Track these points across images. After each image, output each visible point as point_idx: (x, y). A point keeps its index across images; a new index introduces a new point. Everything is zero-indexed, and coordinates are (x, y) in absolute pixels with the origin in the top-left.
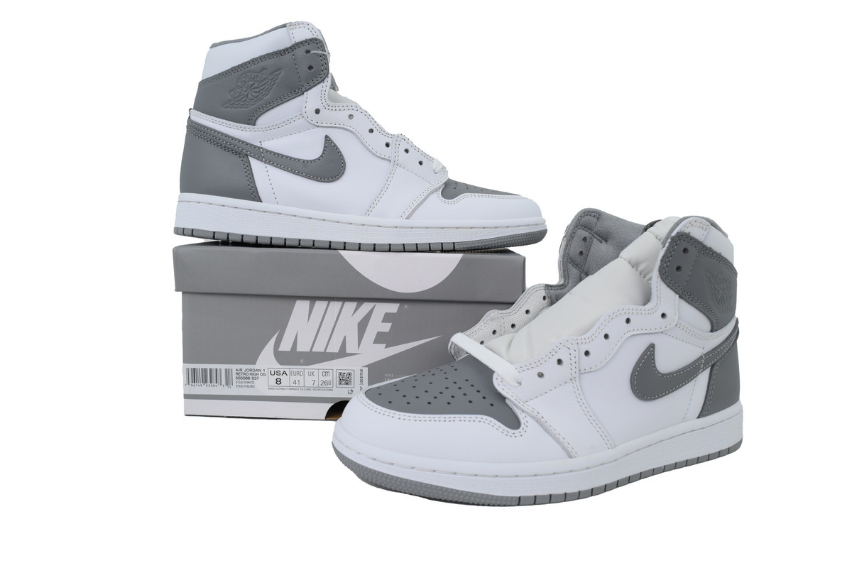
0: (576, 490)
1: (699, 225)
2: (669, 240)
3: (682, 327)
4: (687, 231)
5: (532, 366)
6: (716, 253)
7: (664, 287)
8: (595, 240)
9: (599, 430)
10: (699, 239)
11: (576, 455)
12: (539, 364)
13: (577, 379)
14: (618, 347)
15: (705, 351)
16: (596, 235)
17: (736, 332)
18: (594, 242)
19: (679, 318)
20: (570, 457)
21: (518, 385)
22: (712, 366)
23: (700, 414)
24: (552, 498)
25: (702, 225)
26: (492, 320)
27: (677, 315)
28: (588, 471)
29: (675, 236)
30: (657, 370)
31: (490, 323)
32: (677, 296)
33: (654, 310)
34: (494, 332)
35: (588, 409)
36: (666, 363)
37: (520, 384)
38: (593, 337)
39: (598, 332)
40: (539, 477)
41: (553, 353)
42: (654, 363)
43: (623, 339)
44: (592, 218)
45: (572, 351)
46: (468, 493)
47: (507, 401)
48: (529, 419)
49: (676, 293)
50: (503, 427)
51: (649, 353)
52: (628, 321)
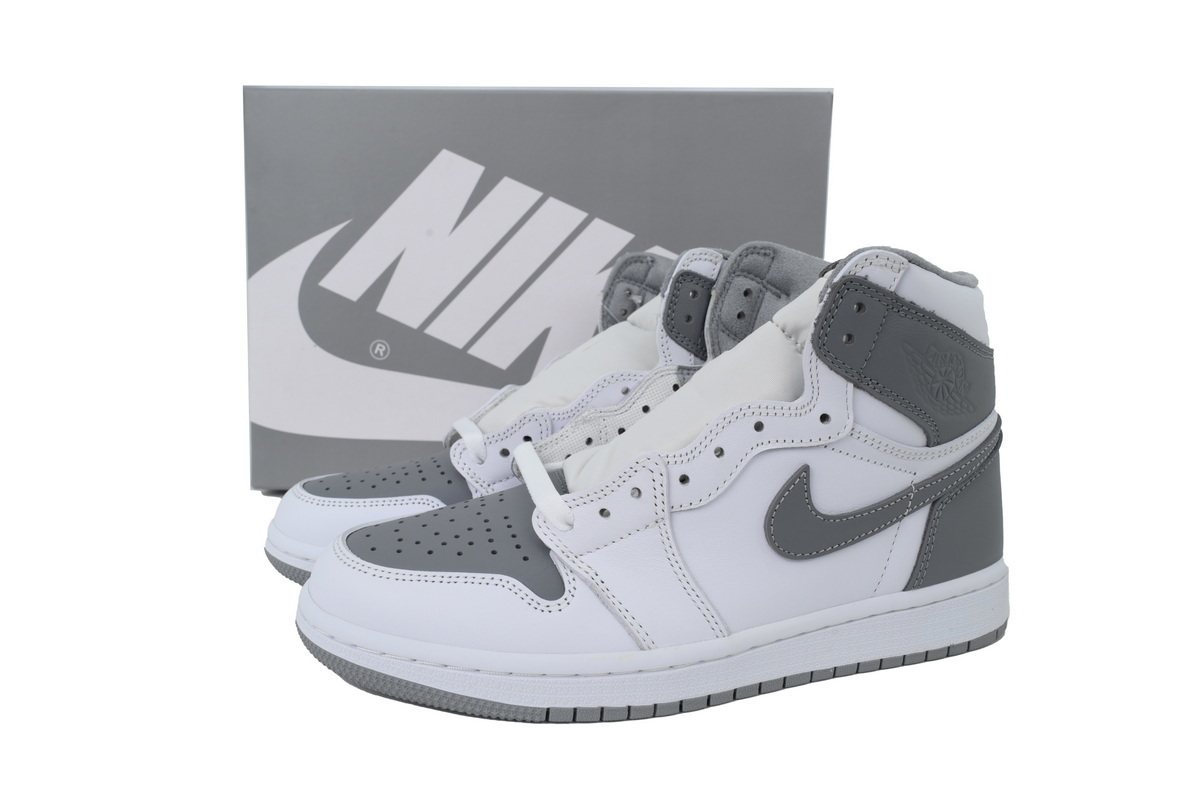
0: (650, 703)
1: (883, 262)
2: (829, 290)
3: (863, 439)
4: (861, 273)
5: (590, 498)
6: (923, 311)
7: (823, 369)
8: (768, 294)
9: (701, 605)
10: (887, 288)
11: (651, 645)
12: (601, 494)
13: (667, 522)
14: (739, 469)
15: (918, 479)
16: (769, 286)
17: (996, 438)
18: (766, 297)
19: (855, 421)
20: (642, 649)
21: (567, 528)
22: (934, 503)
23: (908, 584)
24: (605, 714)
25: (890, 263)
26: (585, 421)
27: (851, 418)
28: (672, 671)
29: (837, 283)
30: (814, 509)
31: (582, 426)
32: (851, 385)
33: (807, 409)
34: (589, 441)
35: (685, 571)
36: (832, 496)
37: (571, 526)
38: (696, 453)
39: (703, 445)
40: (581, 679)
41: (625, 477)
42: (809, 497)
43: (749, 457)
44: (761, 258)
45: (656, 476)
46: (462, 697)
47: (551, 554)
48: (578, 583)
49: (848, 380)
50: (532, 595)
51: (802, 480)
52: (759, 427)
